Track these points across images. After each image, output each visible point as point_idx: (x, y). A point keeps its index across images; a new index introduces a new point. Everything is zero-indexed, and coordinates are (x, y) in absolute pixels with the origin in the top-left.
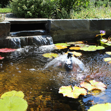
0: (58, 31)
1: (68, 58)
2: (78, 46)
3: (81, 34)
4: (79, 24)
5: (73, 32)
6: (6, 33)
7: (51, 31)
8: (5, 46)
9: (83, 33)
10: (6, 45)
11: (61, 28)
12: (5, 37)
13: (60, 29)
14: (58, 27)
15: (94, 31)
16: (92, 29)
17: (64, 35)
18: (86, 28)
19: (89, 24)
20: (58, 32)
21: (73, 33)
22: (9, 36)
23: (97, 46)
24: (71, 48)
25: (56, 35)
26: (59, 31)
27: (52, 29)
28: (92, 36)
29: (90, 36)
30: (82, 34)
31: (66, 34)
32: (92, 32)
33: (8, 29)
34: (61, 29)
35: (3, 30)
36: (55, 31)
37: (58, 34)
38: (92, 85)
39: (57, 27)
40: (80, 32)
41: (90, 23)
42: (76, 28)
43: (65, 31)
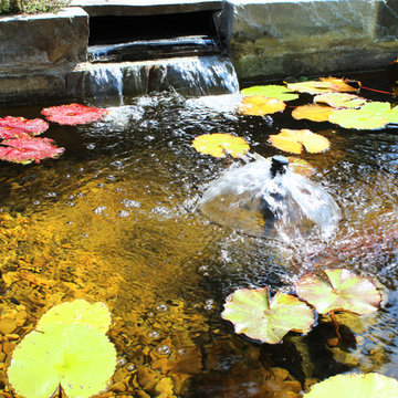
0: (257, 41)
1: (274, 175)
2: (324, 104)
3: (342, 52)
4: (339, 15)
5: (313, 44)
6: (75, 52)
7: (233, 41)
8: (71, 96)
9: (350, 48)
10: (73, 91)
11: (271, 32)
12: (71, 64)
13: (265, 33)
14: (260, 26)
15: (393, 40)
16: (385, 34)
17: (280, 55)
18: (360, 29)
19: (375, 15)
20: (257, 46)
21: (313, 50)
22: (85, 61)
23: (392, 107)
24: (299, 113)
25: (252, 56)
26: (261, 41)
27: (236, 36)
28: (384, 56)
29: (377, 57)
30: (347, 52)
31: (285, 53)
32: (385, 45)
33: (80, 37)
34: (271, 36)
35: (63, 42)
36: (249, 43)
37: (257, 51)
38: (335, 292)
39: (257, 29)
40: (341, 44)
41: (378, 13)
42: (324, 30)
43: (282, 41)
